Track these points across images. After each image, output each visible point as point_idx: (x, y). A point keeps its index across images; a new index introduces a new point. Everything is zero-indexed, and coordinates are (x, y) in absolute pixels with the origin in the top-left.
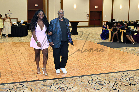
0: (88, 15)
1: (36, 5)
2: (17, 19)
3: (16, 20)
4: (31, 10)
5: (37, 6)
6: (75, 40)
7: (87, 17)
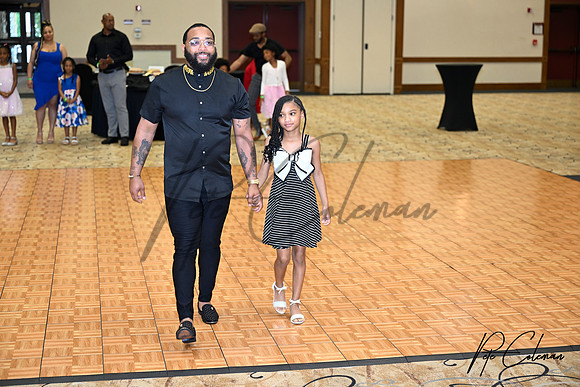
0: (538, 24)
2: (172, 49)
3: (168, 54)
7: (535, 37)
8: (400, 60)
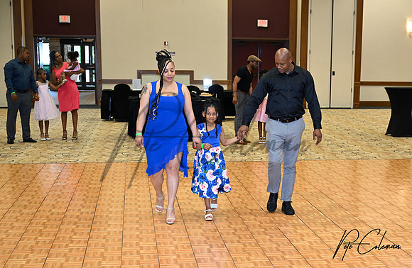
1: (263, 23)
2: (191, 73)
3: (188, 77)
4: (242, 42)
5: (266, 26)
6: (399, 157)
8: (358, 83)
